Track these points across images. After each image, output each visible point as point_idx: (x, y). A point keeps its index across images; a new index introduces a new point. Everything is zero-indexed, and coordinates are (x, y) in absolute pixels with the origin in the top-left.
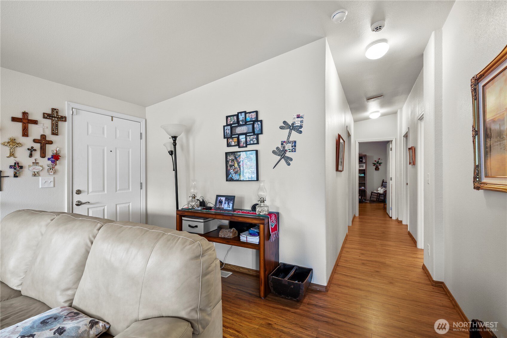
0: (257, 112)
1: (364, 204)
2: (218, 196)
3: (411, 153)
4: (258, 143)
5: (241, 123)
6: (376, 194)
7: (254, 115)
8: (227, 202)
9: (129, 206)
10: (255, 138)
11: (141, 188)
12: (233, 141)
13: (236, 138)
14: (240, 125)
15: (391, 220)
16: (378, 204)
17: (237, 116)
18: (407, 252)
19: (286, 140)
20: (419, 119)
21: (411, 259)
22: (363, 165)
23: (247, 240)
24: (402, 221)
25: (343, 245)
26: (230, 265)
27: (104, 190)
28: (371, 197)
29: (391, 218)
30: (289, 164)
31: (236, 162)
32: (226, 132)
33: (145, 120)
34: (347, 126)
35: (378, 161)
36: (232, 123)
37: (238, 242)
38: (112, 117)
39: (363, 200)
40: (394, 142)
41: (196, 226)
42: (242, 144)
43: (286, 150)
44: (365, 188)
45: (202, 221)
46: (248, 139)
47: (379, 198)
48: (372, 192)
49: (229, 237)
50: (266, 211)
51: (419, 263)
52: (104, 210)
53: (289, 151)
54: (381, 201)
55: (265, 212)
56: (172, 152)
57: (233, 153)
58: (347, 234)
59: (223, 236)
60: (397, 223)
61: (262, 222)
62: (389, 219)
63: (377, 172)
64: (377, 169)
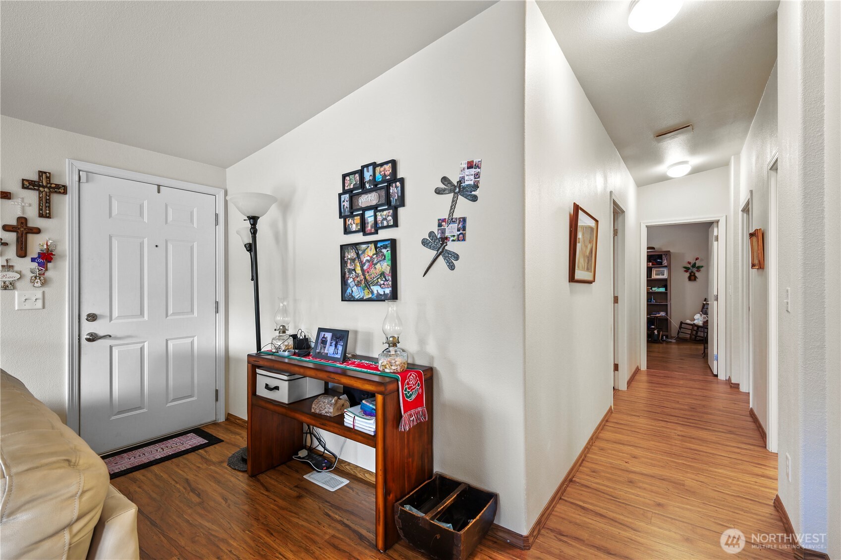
0: (394, 163)
1: (664, 345)
2: (321, 330)
3: (755, 243)
4: (396, 225)
5: (367, 186)
6: (691, 327)
7: (388, 168)
8: (334, 343)
9: (192, 343)
10: (390, 214)
11: (217, 312)
12: (354, 223)
13: (359, 217)
14: (367, 192)
15: (715, 380)
16: (694, 347)
17: (361, 172)
18: (741, 458)
19: (447, 218)
20: (771, 169)
21: (748, 478)
22: (664, 271)
23: (356, 424)
24: (739, 384)
25: (595, 433)
26: (349, 464)
27: (142, 313)
28: (679, 332)
29: (717, 376)
30: (452, 267)
31: (358, 264)
32: (344, 205)
33: (223, 191)
34: (611, 192)
35: (695, 263)
36: (352, 187)
37: (339, 426)
38: (159, 186)
39: (662, 336)
40: (722, 224)
41: (277, 388)
42: (369, 228)
43: (446, 238)
44: (667, 314)
45: (285, 378)
46: (379, 218)
47: (697, 333)
48: (681, 323)
49: (328, 415)
50: (397, 366)
51: (767, 490)
52: (142, 349)
53: (452, 239)
54: (700, 340)
55: (396, 368)
56: (250, 245)
57: (355, 246)
58: (611, 408)
59: (317, 411)
60: (726, 388)
61: (382, 389)
62: (711, 378)
63: (692, 284)
64: (692, 278)
